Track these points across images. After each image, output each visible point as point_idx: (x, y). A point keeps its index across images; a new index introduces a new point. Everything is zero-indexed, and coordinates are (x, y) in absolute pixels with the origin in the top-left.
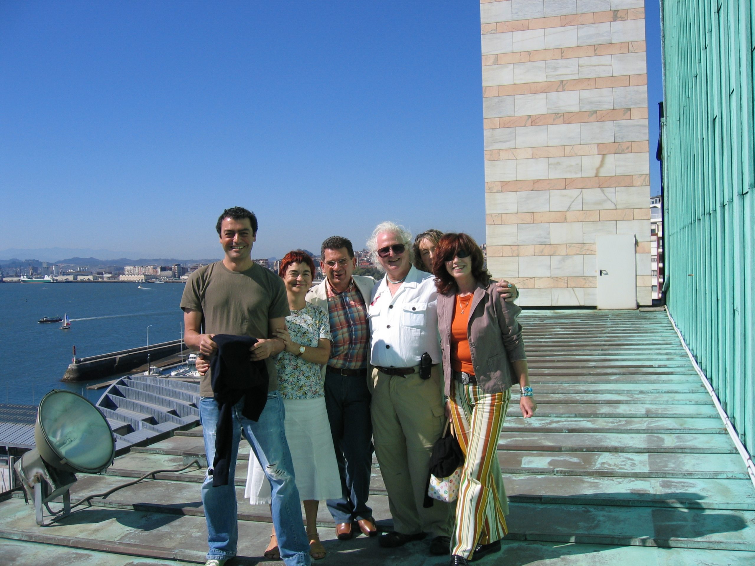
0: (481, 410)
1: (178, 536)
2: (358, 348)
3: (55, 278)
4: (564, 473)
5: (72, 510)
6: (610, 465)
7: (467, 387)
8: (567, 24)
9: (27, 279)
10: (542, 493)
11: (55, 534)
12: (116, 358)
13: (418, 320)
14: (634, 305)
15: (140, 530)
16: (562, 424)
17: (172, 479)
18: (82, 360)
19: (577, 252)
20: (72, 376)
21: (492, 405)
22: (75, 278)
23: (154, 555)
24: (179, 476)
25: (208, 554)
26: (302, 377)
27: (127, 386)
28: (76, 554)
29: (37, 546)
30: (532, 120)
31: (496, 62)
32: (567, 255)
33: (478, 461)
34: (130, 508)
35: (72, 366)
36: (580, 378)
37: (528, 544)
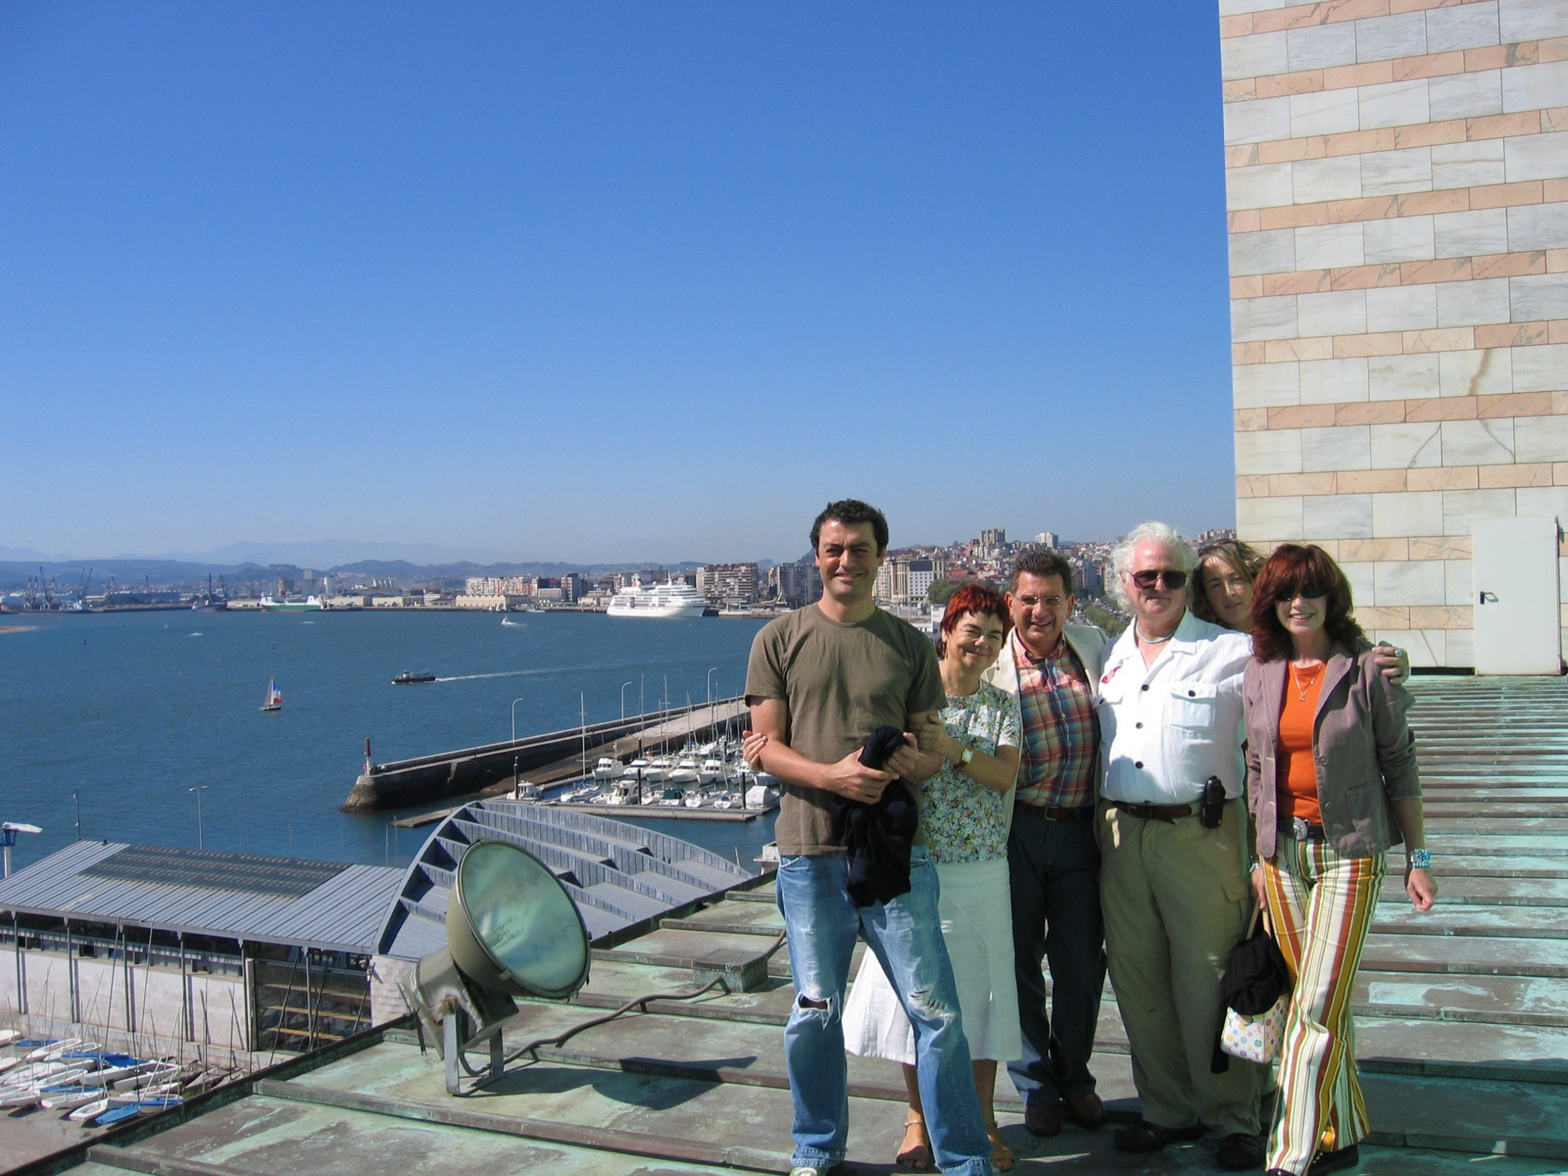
0: (1331, 889)
1: (721, 1122)
2: (1079, 767)
3: (329, 601)
4: (1460, 1017)
5: (507, 1068)
6: (1553, 1004)
7: (1302, 847)
8: (1406, 77)
9: (274, 604)
10: (1422, 1055)
11: (488, 1111)
12: (450, 764)
13: (1198, 715)
14: (1556, 667)
15: (644, 1108)
16: (1440, 918)
17: (680, 1012)
18: (383, 767)
19: (1431, 555)
20: (363, 800)
21: (1352, 882)
22: (368, 602)
23: (687, 1155)
24: (693, 1006)
25: (794, 1157)
26: (965, 820)
27: (475, 821)
28: (535, 1149)
29: (458, 1132)
30: (1333, 279)
31: (1255, 159)
32: (1409, 560)
33: (1323, 988)
34: (616, 1067)
35: (364, 779)
36: (1460, 822)
37: (1411, 1154)
